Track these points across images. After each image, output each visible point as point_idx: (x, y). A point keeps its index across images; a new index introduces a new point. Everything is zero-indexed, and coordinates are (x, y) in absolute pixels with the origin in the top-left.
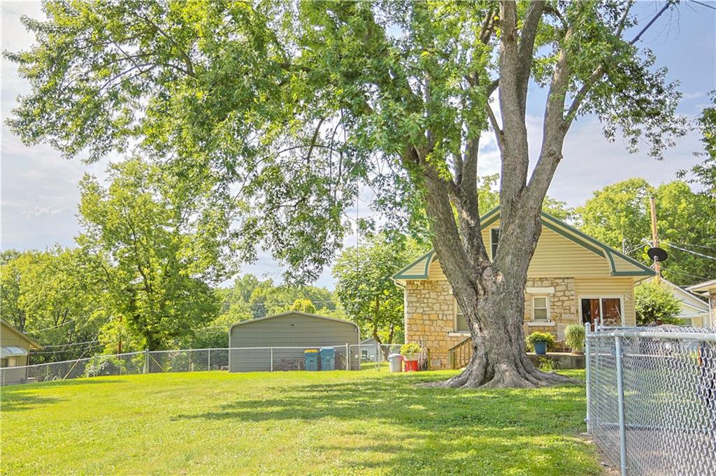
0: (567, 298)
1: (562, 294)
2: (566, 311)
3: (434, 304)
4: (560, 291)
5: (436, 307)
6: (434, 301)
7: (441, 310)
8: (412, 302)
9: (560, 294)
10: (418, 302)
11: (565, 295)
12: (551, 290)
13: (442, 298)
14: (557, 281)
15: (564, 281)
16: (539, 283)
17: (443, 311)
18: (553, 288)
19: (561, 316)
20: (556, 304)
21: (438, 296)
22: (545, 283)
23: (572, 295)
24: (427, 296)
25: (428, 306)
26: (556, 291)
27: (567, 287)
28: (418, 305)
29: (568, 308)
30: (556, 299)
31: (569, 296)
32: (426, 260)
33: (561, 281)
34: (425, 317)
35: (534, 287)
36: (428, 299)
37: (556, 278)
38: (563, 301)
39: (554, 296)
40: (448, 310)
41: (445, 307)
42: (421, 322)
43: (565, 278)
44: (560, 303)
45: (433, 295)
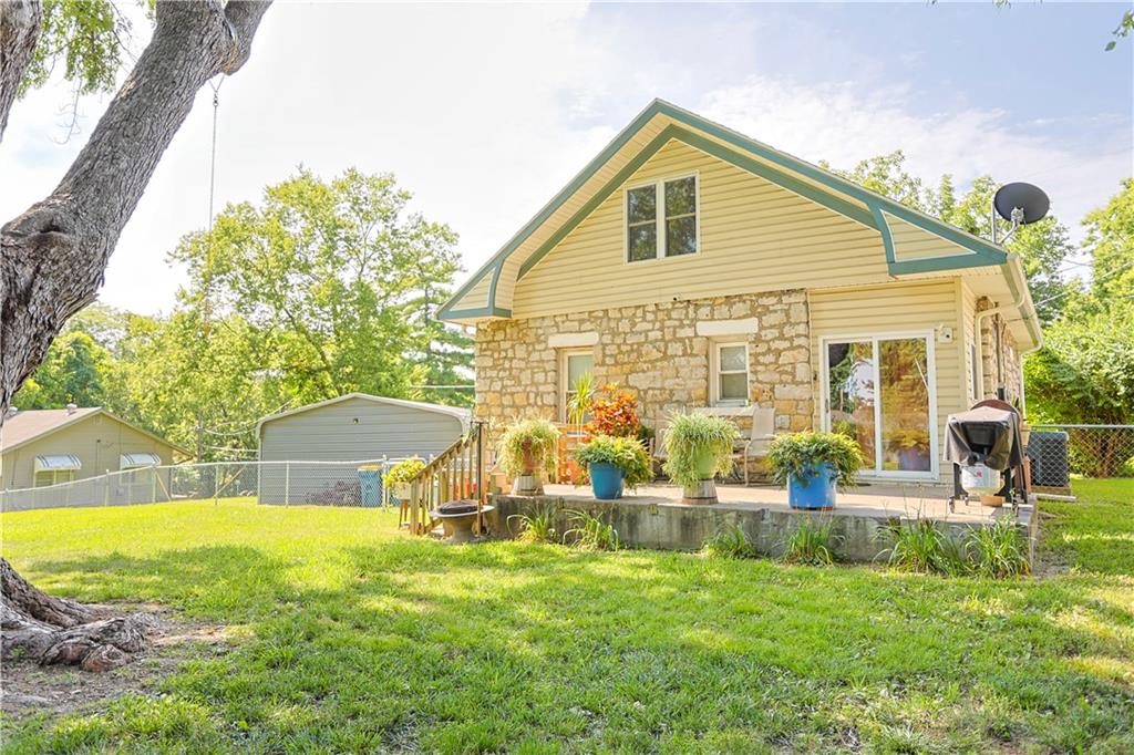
0: (787, 344)
1: (776, 332)
2: (784, 377)
3: (522, 370)
4: (772, 327)
5: (525, 377)
6: (523, 365)
7: (533, 383)
8: (485, 368)
9: (770, 334)
10: (493, 367)
11: (781, 337)
12: (751, 325)
13: (535, 356)
14: (764, 301)
15: (780, 302)
16: (725, 308)
17: (537, 385)
18: (755, 320)
19: (772, 390)
20: (761, 359)
21: (529, 354)
22: (740, 308)
23: (798, 336)
24: (510, 354)
25: (511, 377)
26: (762, 328)
27: (788, 315)
28: (494, 374)
29: (789, 368)
30: (762, 348)
31: (791, 339)
32: (490, 275)
33: (773, 300)
34: (507, 400)
35: (712, 319)
36: (511, 360)
37: (761, 295)
38: (778, 353)
39: (758, 340)
40: (546, 383)
41: (540, 377)
42: (499, 411)
43: (783, 292)
44: (770, 358)
45: (521, 351)
